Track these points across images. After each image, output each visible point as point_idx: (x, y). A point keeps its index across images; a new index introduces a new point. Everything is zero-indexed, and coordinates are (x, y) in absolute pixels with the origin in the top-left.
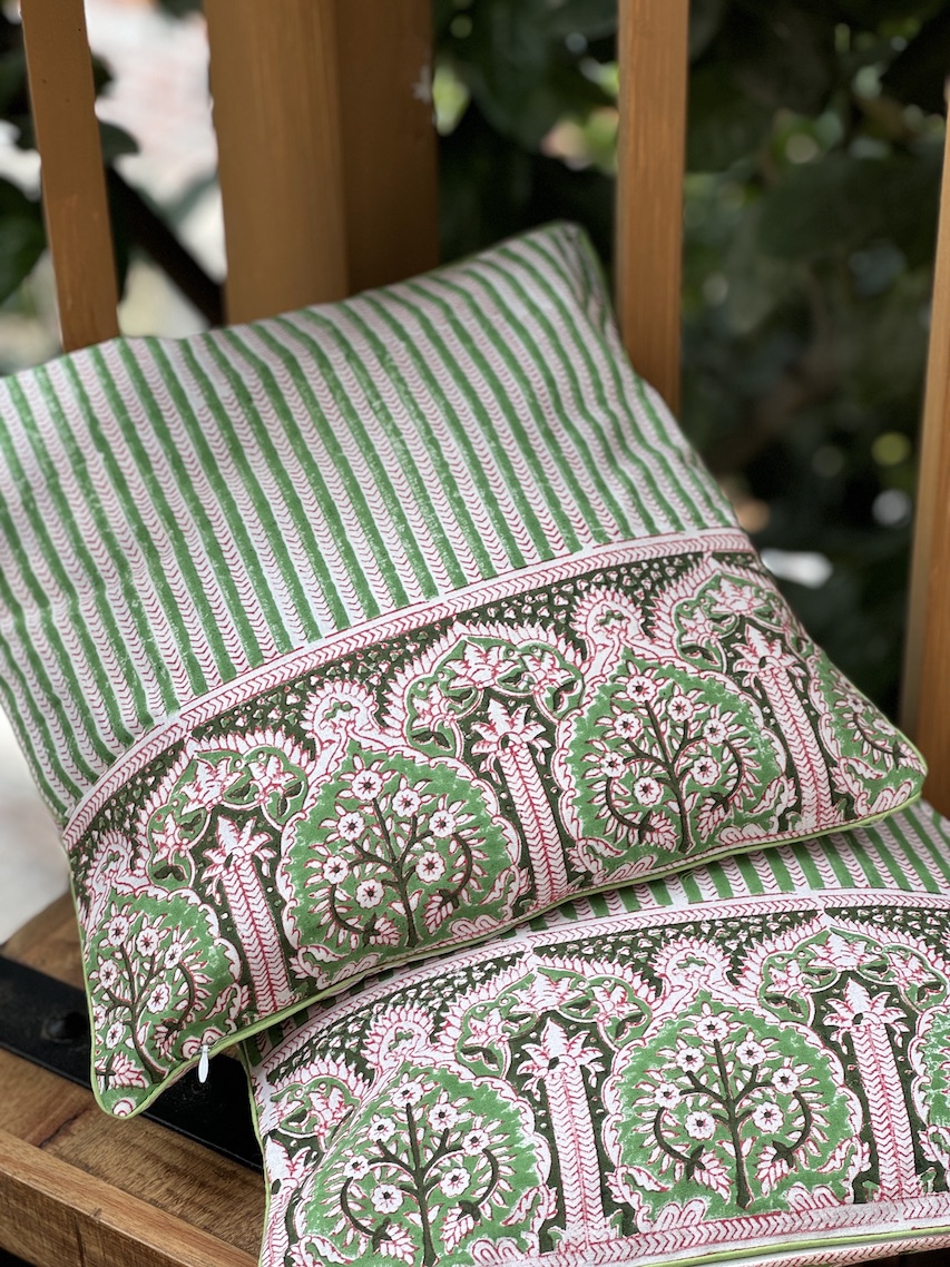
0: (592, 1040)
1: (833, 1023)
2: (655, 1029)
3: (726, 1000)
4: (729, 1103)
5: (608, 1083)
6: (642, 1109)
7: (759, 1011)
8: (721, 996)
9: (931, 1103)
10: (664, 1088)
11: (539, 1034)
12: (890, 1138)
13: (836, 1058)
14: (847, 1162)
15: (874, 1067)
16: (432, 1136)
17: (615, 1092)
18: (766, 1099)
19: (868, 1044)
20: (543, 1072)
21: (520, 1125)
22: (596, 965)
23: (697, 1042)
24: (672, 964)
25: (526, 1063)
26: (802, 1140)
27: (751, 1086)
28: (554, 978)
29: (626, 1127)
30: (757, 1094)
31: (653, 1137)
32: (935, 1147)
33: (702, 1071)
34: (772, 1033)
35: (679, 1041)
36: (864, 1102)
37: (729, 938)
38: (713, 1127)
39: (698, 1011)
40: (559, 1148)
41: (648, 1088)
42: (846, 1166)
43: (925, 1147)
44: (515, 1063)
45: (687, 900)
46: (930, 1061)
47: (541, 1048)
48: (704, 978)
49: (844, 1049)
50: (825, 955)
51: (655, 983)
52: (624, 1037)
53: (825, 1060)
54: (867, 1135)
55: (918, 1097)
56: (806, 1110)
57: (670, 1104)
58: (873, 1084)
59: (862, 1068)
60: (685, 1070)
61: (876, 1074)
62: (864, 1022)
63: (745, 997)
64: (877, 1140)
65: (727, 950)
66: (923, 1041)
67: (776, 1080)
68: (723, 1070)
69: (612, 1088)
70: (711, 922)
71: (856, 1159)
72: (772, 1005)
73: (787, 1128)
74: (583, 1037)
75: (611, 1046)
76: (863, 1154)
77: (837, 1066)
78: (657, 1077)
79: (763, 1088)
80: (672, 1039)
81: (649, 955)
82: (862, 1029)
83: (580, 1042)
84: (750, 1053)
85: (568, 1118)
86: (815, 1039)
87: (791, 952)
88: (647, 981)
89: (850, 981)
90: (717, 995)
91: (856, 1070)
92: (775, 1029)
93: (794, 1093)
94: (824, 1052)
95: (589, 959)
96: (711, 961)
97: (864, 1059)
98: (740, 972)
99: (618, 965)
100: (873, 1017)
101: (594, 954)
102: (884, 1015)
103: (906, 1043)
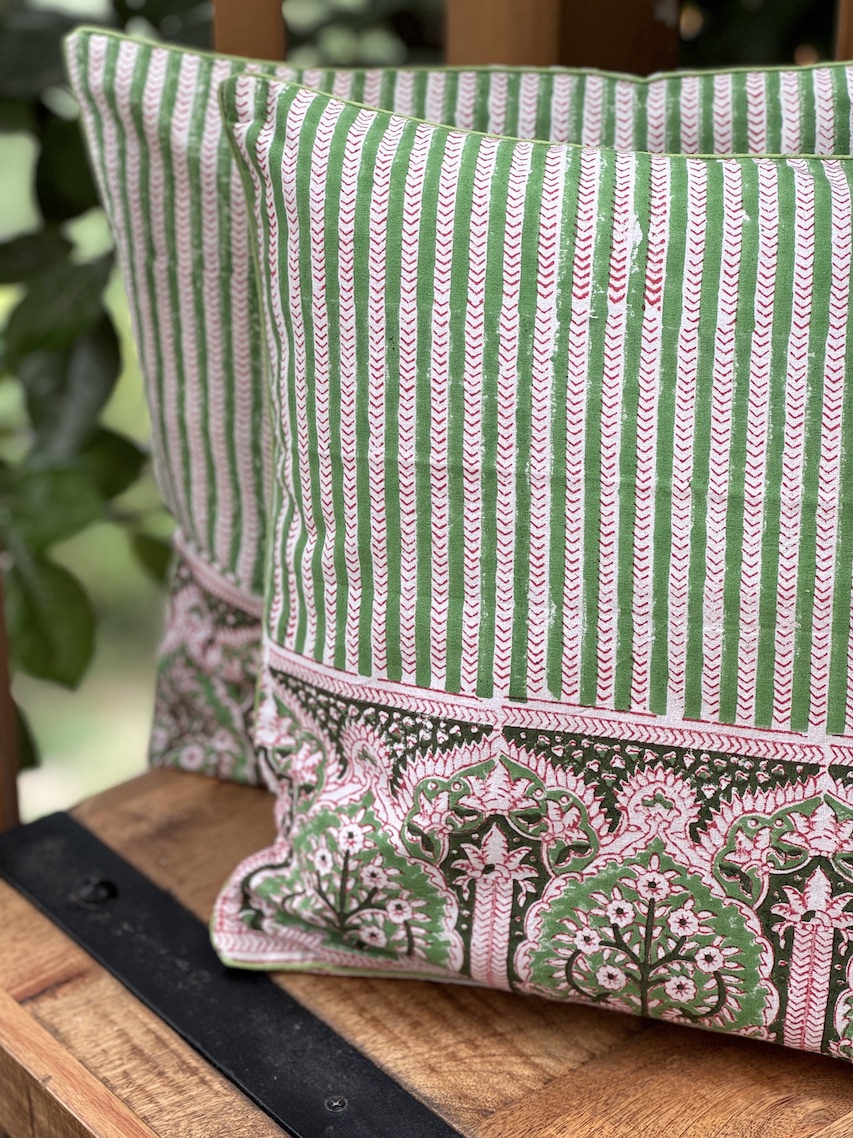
0: (532, 859)
1: (781, 913)
2: (597, 866)
3: (680, 858)
4: (645, 967)
5: (535, 908)
6: (561, 944)
7: (708, 880)
8: (675, 851)
10: (587, 932)
11: (481, 837)
13: (770, 949)
15: (806, 968)
16: (361, 889)
17: (539, 919)
18: (684, 973)
19: (810, 944)
20: (477, 874)
21: (444, 915)
22: (561, 773)
23: (632, 896)
24: (637, 799)
25: (461, 861)
27: (672, 956)
28: (515, 774)
29: (540, 956)
30: (676, 967)
31: (563, 972)
33: (628, 928)
34: (713, 907)
35: (616, 890)
36: (784, 1001)
37: (709, 781)
38: (624, 983)
39: (645, 862)
40: (472, 954)
44: (451, 858)
45: (682, 712)
47: (480, 852)
48: (666, 825)
49: (782, 943)
50: (803, 831)
51: (613, 814)
52: (564, 865)
53: (760, 949)
55: (840, 1008)
56: (722, 991)
57: (588, 950)
58: (799, 986)
59: (794, 966)
60: (612, 921)
61: (806, 976)
62: (813, 921)
63: (699, 859)
65: (701, 795)
67: (700, 957)
68: (649, 934)
69: (537, 915)
70: (698, 753)
72: (724, 876)
73: (698, 1002)
74: (524, 853)
75: (549, 871)
77: (769, 958)
78: (583, 919)
79: (684, 963)
80: (609, 884)
81: (618, 779)
82: (809, 928)
83: (520, 857)
84: (683, 922)
85: (488, 929)
86: (755, 923)
87: (768, 817)
88: (605, 810)
89: (818, 869)
90: (670, 848)
91: (787, 967)
92: (718, 902)
93: (715, 972)
94: (760, 940)
95: (555, 761)
96: (679, 804)
97: (799, 958)
98: (705, 827)
99: (582, 782)
100: (826, 919)
101: (563, 757)
102: (838, 919)
103: (848, 953)
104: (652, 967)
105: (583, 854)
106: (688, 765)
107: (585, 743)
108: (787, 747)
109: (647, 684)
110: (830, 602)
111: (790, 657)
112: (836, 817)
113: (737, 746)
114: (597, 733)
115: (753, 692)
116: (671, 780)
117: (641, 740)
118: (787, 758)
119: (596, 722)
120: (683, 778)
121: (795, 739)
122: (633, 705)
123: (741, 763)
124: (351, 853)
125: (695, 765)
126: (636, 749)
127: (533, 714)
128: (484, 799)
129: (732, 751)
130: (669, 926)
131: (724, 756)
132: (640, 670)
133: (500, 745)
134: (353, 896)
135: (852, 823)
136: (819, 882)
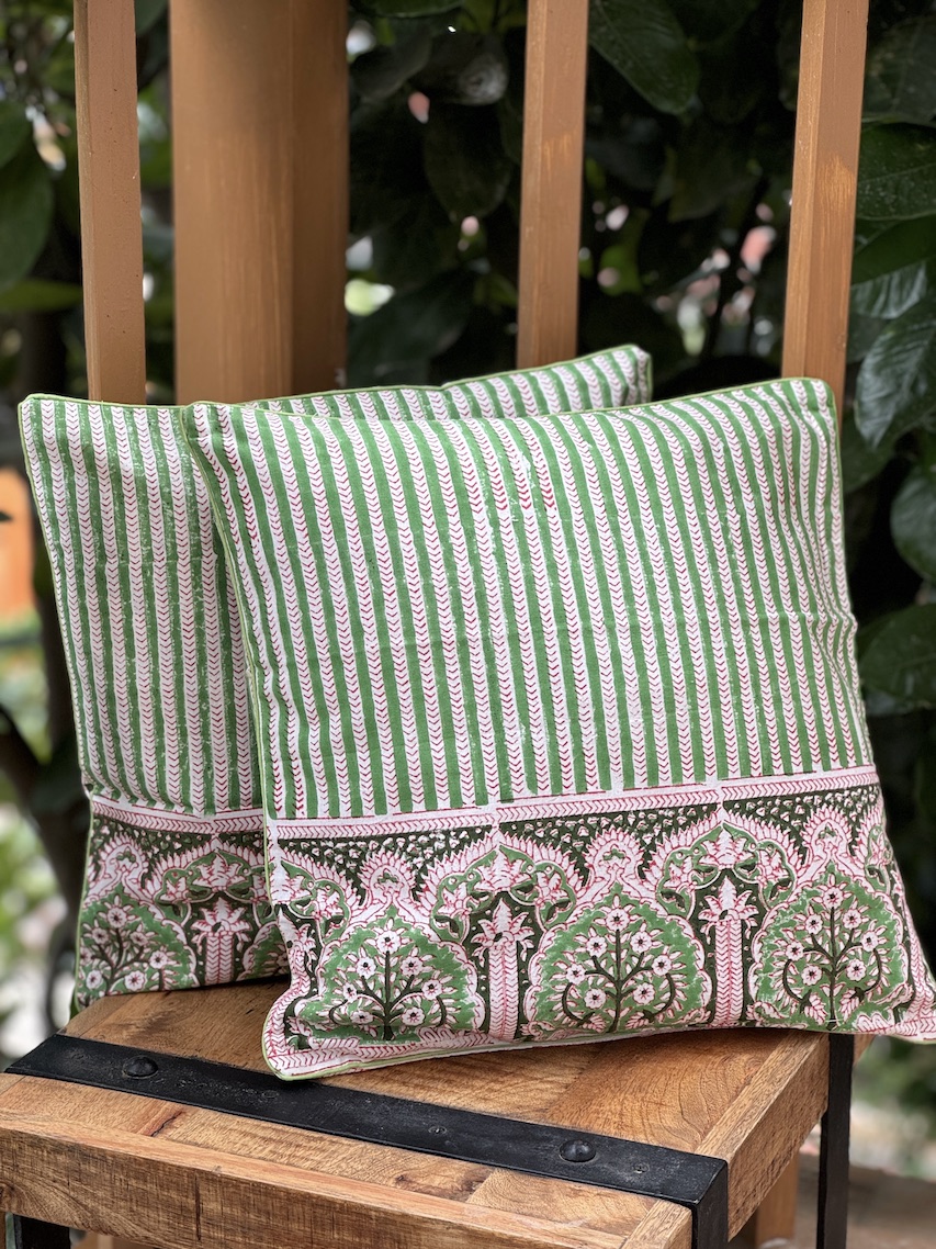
0: (529, 921)
1: (705, 918)
2: (577, 914)
3: (634, 893)
4: (618, 983)
5: (534, 959)
6: (557, 982)
8: (630, 889)
9: (760, 984)
10: (574, 967)
11: (492, 912)
12: (726, 1008)
13: (701, 947)
15: (726, 955)
16: (401, 979)
17: (539, 966)
18: (645, 980)
19: (726, 936)
20: (490, 943)
21: (466, 984)
22: (544, 850)
23: (603, 931)
24: (599, 857)
25: (479, 935)
26: (664, 1009)
27: (636, 970)
28: (511, 857)
29: (543, 996)
30: (639, 977)
31: (560, 1004)
32: (756, 1015)
33: (604, 957)
34: (659, 925)
35: (592, 929)
36: (715, 983)
37: (647, 831)
38: (604, 1001)
39: (610, 902)
40: (492, 1008)
41: (563, 966)
43: (749, 1015)
44: (472, 934)
45: (622, 785)
46: (765, 950)
47: (492, 924)
48: (621, 871)
49: (708, 940)
50: (712, 853)
51: (584, 872)
52: (552, 920)
53: (694, 948)
54: (711, 1006)
55: (752, 979)
56: (673, 988)
57: (576, 981)
58: (723, 969)
59: (718, 956)
60: (592, 954)
61: (727, 960)
62: (727, 918)
63: (646, 892)
64: (717, 1009)
65: (643, 843)
66: (765, 934)
67: (655, 965)
68: (618, 957)
69: (537, 965)
70: (637, 812)
72: (665, 900)
73: (656, 1002)
74: (523, 918)
75: (542, 927)
76: (704, 1018)
77: (701, 954)
78: (570, 958)
79: (644, 972)
80: (586, 926)
81: (585, 845)
82: (725, 924)
83: (520, 922)
84: (640, 942)
85: (501, 985)
86: (689, 930)
87: (689, 849)
88: (578, 870)
89: (726, 879)
90: (626, 888)
91: (714, 957)
92: (663, 920)
93: (667, 974)
94: (694, 941)
95: (539, 842)
96: (628, 853)
97: (720, 948)
98: (648, 866)
99: (559, 853)
100: (735, 914)
101: (544, 837)
102: (743, 912)
103: (752, 936)
104: (624, 981)
105: (565, 908)
106: (631, 824)
107: (558, 823)
108: (694, 794)
109: (596, 770)
110: (706, 687)
111: (688, 730)
112: (732, 838)
113: (662, 801)
114: (566, 814)
115: (668, 760)
116: (621, 836)
117: (598, 812)
118: (696, 803)
119: (565, 805)
120: (629, 833)
121: (700, 788)
122: (589, 787)
123: (666, 814)
124: (391, 953)
125: (636, 822)
126: (595, 819)
127: (519, 809)
128: (492, 882)
129: (659, 806)
130: (632, 947)
131: (653, 811)
132: (590, 761)
133: (498, 837)
134: (396, 987)
135: (744, 840)
136: (728, 888)
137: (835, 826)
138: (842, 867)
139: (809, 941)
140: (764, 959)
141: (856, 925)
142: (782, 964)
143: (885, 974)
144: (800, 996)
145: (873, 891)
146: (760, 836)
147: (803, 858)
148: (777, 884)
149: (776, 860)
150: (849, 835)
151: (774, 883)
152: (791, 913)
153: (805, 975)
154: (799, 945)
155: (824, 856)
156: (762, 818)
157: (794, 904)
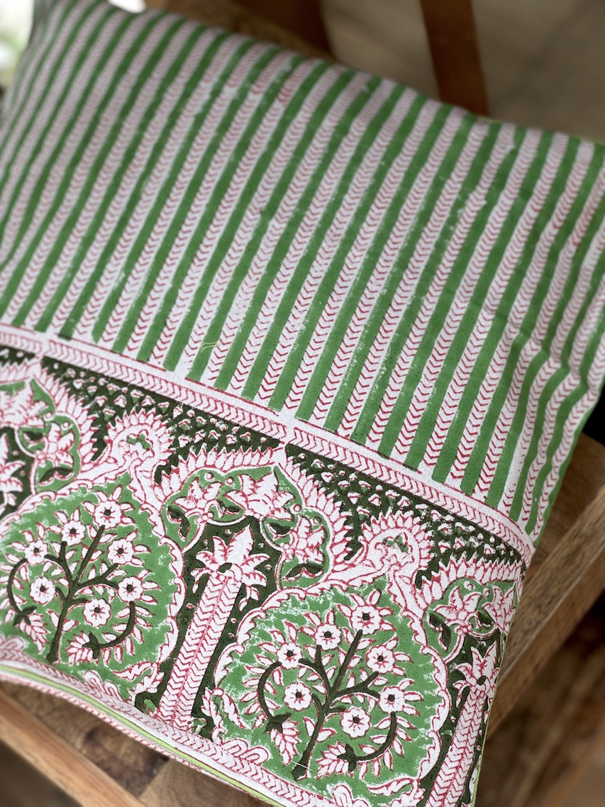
0: (22, 473)
1: (203, 560)
2: (70, 491)
3: (139, 494)
4: (75, 585)
5: (8, 518)
6: (12, 551)
7: (155, 518)
8: (137, 486)
9: (231, 670)
10: (39, 544)
12: (182, 679)
13: (183, 591)
14: (139, 680)
15: (207, 616)
17: (7, 527)
18: (104, 597)
19: (217, 594)
22: (72, 402)
23: (88, 520)
24: (123, 435)
26: (113, 643)
27: (100, 580)
28: (38, 395)
30: (100, 589)
31: (7, 578)
32: (213, 707)
33: (74, 548)
34: (150, 544)
35: (77, 511)
36: (180, 640)
37: (187, 433)
38: (51, 598)
39: (109, 491)
41: (28, 537)
42: (136, 682)
43: (205, 702)
45: (187, 372)
46: (255, 635)
48: (138, 462)
49: (195, 588)
50: (247, 492)
51: (100, 444)
52: (46, 483)
53: (175, 589)
54: (167, 667)
55: (224, 660)
56: (131, 622)
57: (33, 560)
58: (196, 630)
59: (198, 611)
60: (63, 539)
61: (205, 622)
62: (228, 573)
63: (153, 498)
64: (173, 675)
65: (176, 443)
66: (263, 615)
67: (123, 585)
68: (89, 555)
69: (7, 524)
70: (187, 408)
71: (147, 681)
72: (169, 518)
73: (107, 629)
74: (17, 467)
75: (32, 487)
76: (155, 680)
77: (180, 599)
78: (41, 532)
79: (107, 587)
80: (73, 506)
81: (115, 415)
82: (222, 578)
84: (120, 551)
86: (179, 565)
87: (223, 474)
88: (95, 440)
89: (247, 528)
90: (134, 484)
91: (192, 610)
92: (155, 540)
93: (131, 602)
94: (178, 581)
95: (73, 392)
96: (156, 448)
97: (205, 604)
98: (169, 471)
99: (86, 412)
100: (238, 572)
101: (80, 390)
102: (248, 575)
103: (247, 609)
104: (81, 586)
105: (64, 477)
106: (175, 416)
107: (102, 381)
108: (260, 420)
109: (169, 345)
110: (335, 318)
111: (289, 350)
112: (277, 487)
113: (220, 409)
114: (114, 376)
115: (249, 369)
116: (157, 425)
117: (146, 388)
118: (256, 429)
119: (118, 366)
120: (167, 426)
121: (269, 415)
122: (152, 358)
123: (217, 424)
125: (180, 417)
126: (140, 394)
127: (71, 351)
128: (5, 412)
129: (214, 413)
130: (108, 552)
131: (206, 415)
132: (168, 333)
133: (34, 369)
135: (290, 497)
136: (244, 540)
137: (411, 541)
138: (394, 590)
139: (312, 652)
140: (248, 644)
141: (382, 670)
142: (268, 663)
143: (393, 750)
144: (272, 713)
145: (424, 642)
146: (312, 502)
147: (351, 554)
148: (304, 565)
149: (317, 537)
150: (425, 563)
151: (301, 562)
152: (305, 607)
153: (290, 692)
154: (297, 651)
155: (379, 565)
156: (325, 484)
157: (313, 598)
